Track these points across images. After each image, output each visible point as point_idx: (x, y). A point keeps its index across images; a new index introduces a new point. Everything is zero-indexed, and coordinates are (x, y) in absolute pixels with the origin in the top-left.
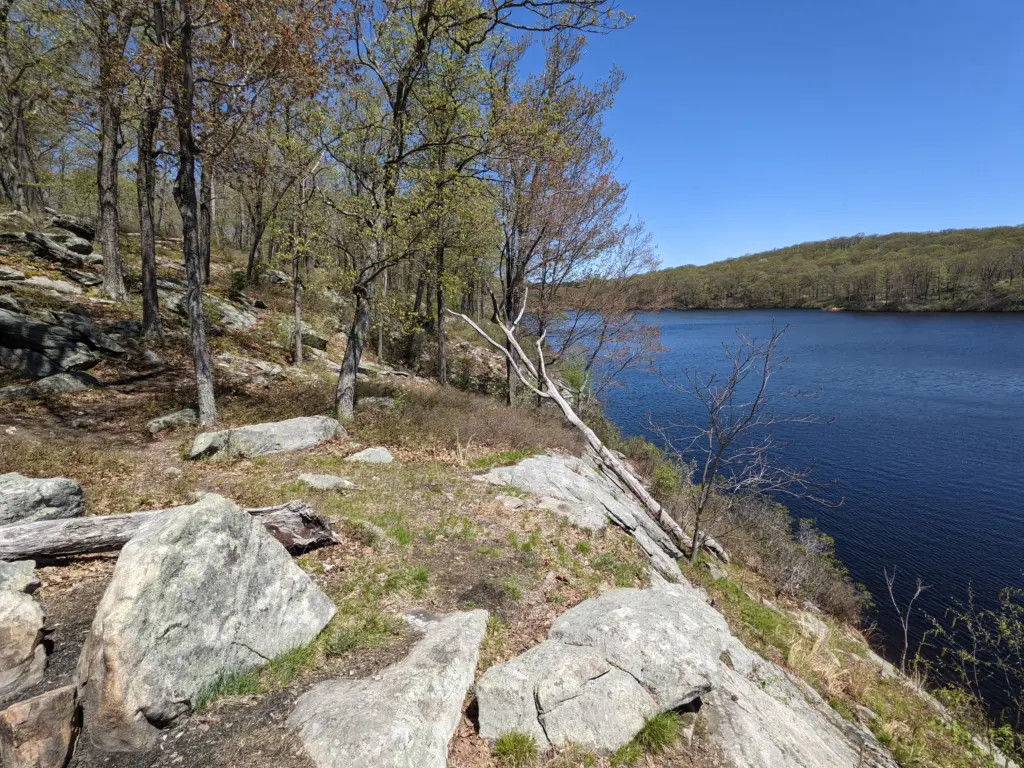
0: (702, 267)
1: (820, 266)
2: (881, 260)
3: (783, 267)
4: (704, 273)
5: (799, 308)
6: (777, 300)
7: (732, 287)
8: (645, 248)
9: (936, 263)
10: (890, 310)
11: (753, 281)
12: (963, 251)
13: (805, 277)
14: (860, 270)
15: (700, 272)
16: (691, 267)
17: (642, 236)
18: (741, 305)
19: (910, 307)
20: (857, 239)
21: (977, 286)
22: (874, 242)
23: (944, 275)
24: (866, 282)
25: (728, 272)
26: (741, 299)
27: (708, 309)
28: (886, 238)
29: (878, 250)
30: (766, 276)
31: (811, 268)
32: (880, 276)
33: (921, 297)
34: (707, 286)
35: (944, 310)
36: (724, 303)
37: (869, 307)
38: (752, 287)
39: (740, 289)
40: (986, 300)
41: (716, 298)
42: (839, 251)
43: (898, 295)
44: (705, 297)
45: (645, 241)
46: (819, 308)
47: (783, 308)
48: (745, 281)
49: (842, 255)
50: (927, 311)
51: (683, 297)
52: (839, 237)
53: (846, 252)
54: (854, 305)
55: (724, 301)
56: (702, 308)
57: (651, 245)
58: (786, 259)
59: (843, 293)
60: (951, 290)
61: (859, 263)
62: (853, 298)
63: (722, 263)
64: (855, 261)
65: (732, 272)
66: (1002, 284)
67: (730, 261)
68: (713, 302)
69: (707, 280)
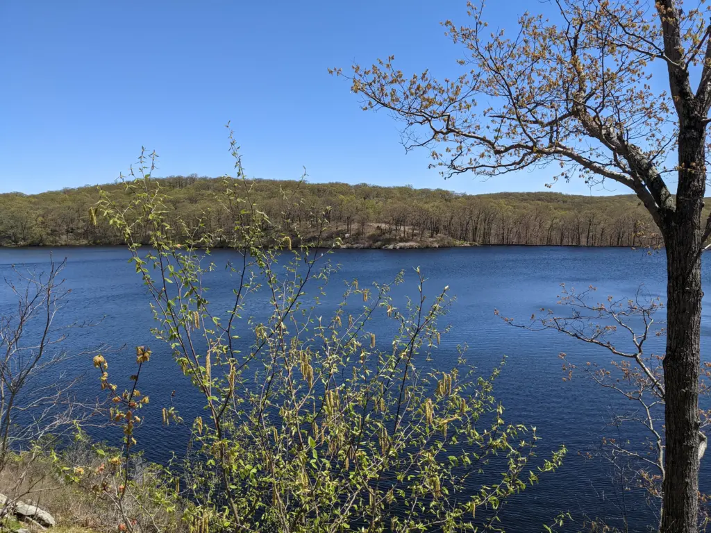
0: (33, 196)
2: (213, 200)
4: (35, 203)
7: (72, 221)
10: (223, 247)
12: (270, 198)
14: (197, 208)
15: (30, 202)
16: (17, 195)
18: (85, 242)
20: (192, 180)
22: (206, 184)
26: (85, 235)
27: (44, 246)
28: (216, 180)
29: (210, 191)
34: (40, 219)
36: (64, 239)
39: (81, 224)
41: (53, 233)
42: (177, 189)
44: (38, 231)
49: (180, 194)
51: (10, 232)
52: (176, 175)
53: (183, 190)
55: (64, 237)
56: (37, 245)
58: (128, 193)
61: (196, 202)
63: (57, 193)
64: (193, 200)
65: (70, 204)
67: (67, 192)
68: (51, 238)
69: (40, 212)
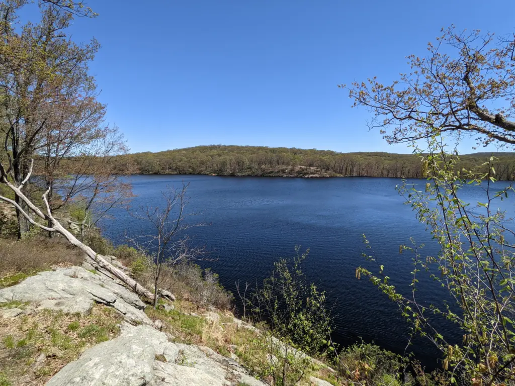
0: (155, 153)
1: (207, 156)
2: (228, 155)
3: (192, 156)
4: (157, 156)
5: (201, 174)
6: (191, 170)
7: (171, 164)
8: (120, 141)
9: (245, 158)
10: (232, 175)
11: (180, 161)
12: (252, 154)
13: (201, 161)
14: (222, 158)
15: (154, 156)
16: (149, 153)
17: (118, 135)
18: (175, 173)
19: (239, 174)
20: (219, 146)
21: (257, 167)
22: (225, 148)
23: (248, 162)
24: (224, 164)
25: (169, 156)
26: (175, 170)
27: (160, 174)
28: (229, 146)
29: (227, 151)
30: (186, 159)
31: (203, 157)
32: (228, 162)
33: (242, 170)
34: (158, 163)
35: (249, 176)
36: (167, 171)
37: (226, 174)
38: (180, 164)
39: (174, 165)
40: (260, 173)
41: (163, 169)
42: (213, 150)
43: (234, 169)
44: (157, 168)
45: (120, 138)
46: (208, 174)
47: (194, 174)
48: (176, 161)
49: (215, 152)
50: (244, 176)
51: (146, 168)
52: (212, 145)
53: (216, 151)
54: (220, 174)
55: (168, 170)
56: (157, 174)
57: (124, 140)
58: (193, 152)
59: (216, 168)
60: (250, 168)
61: (221, 156)
62: (220, 170)
63: (165, 152)
64: (219, 155)
65: (171, 157)
66: (263, 166)
67: (169, 151)
68: (162, 171)
69: (158, 160)
